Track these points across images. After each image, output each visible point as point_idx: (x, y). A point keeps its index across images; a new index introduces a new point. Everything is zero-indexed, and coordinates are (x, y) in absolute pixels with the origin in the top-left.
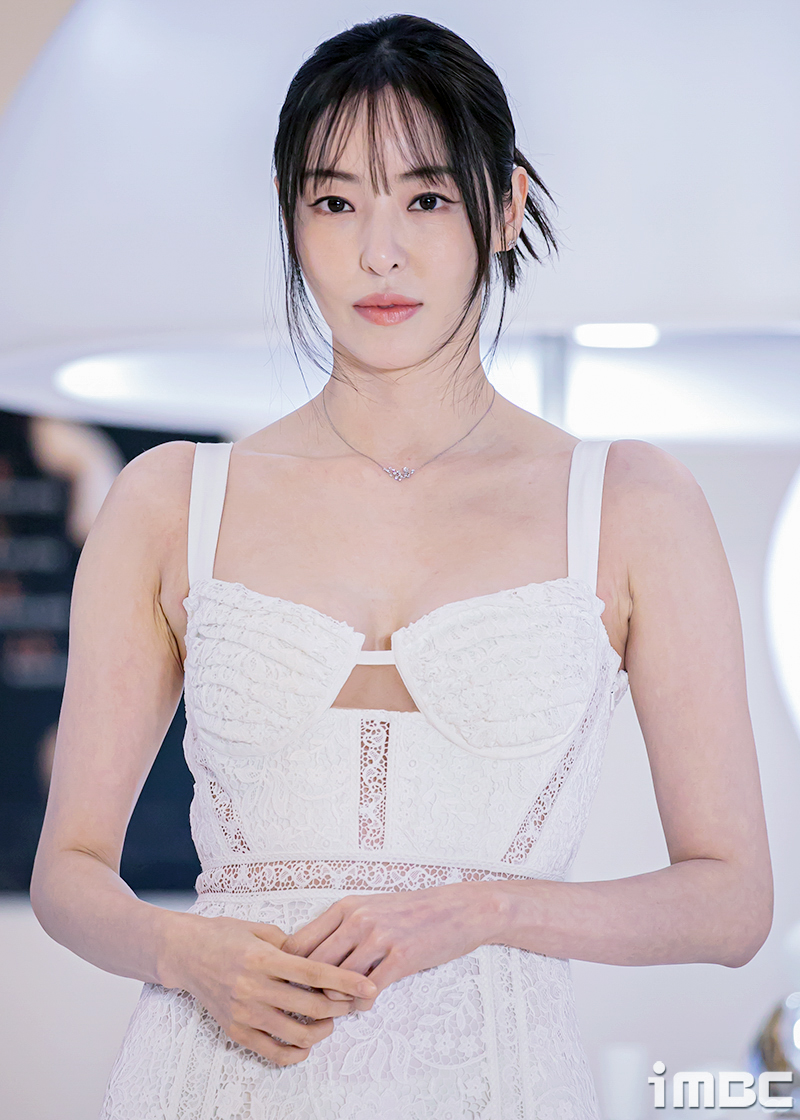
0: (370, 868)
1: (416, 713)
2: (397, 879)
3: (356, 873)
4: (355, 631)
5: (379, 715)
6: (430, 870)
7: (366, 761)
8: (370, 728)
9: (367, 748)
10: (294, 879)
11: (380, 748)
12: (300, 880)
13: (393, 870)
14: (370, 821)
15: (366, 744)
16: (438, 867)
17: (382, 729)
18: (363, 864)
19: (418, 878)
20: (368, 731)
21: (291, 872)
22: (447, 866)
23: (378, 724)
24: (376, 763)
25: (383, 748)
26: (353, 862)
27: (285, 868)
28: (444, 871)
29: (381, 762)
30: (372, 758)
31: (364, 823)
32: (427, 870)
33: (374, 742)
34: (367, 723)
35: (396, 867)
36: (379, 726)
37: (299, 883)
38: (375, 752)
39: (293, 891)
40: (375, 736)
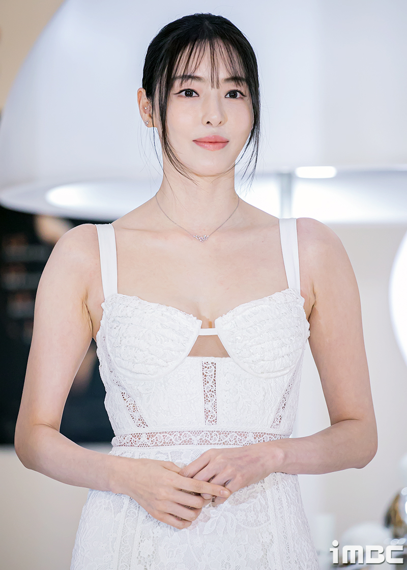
0: (211, 434)
1: (228, 358)
2: (224, 439)
3: (204, 436)
4: (197, 319)
5: (211, 359)
6: (239, 434)
7: (206, 382)
8: (206, 366)
9: (206, 376)
10: (173, 440)
11: (212, 375)
12: (177, 441)
13: (222, 435)
14: (209, 411)
15: (205, 374)
16: (243, 432)
17: (212, 366)
18: (207, 432)
19: (234, 438)
20: (206, 367)
21: (172, 437)
22: (247, 431)
23: (210, 364)
24: (211, 383)
25: (213, 375)
26: (202, 431)
27: (168, 435)
28: (245, 434)
29: (213, 382)
30: (208, 381)
31: (207, 412)
32: (238, 434)
33: (209, 372)
34: (205, 363)
35: (223, 433)
36: (211, 365)
37: (176, 442)
38: (210, 377)
39: (172, 446)
40: (209, 369)
